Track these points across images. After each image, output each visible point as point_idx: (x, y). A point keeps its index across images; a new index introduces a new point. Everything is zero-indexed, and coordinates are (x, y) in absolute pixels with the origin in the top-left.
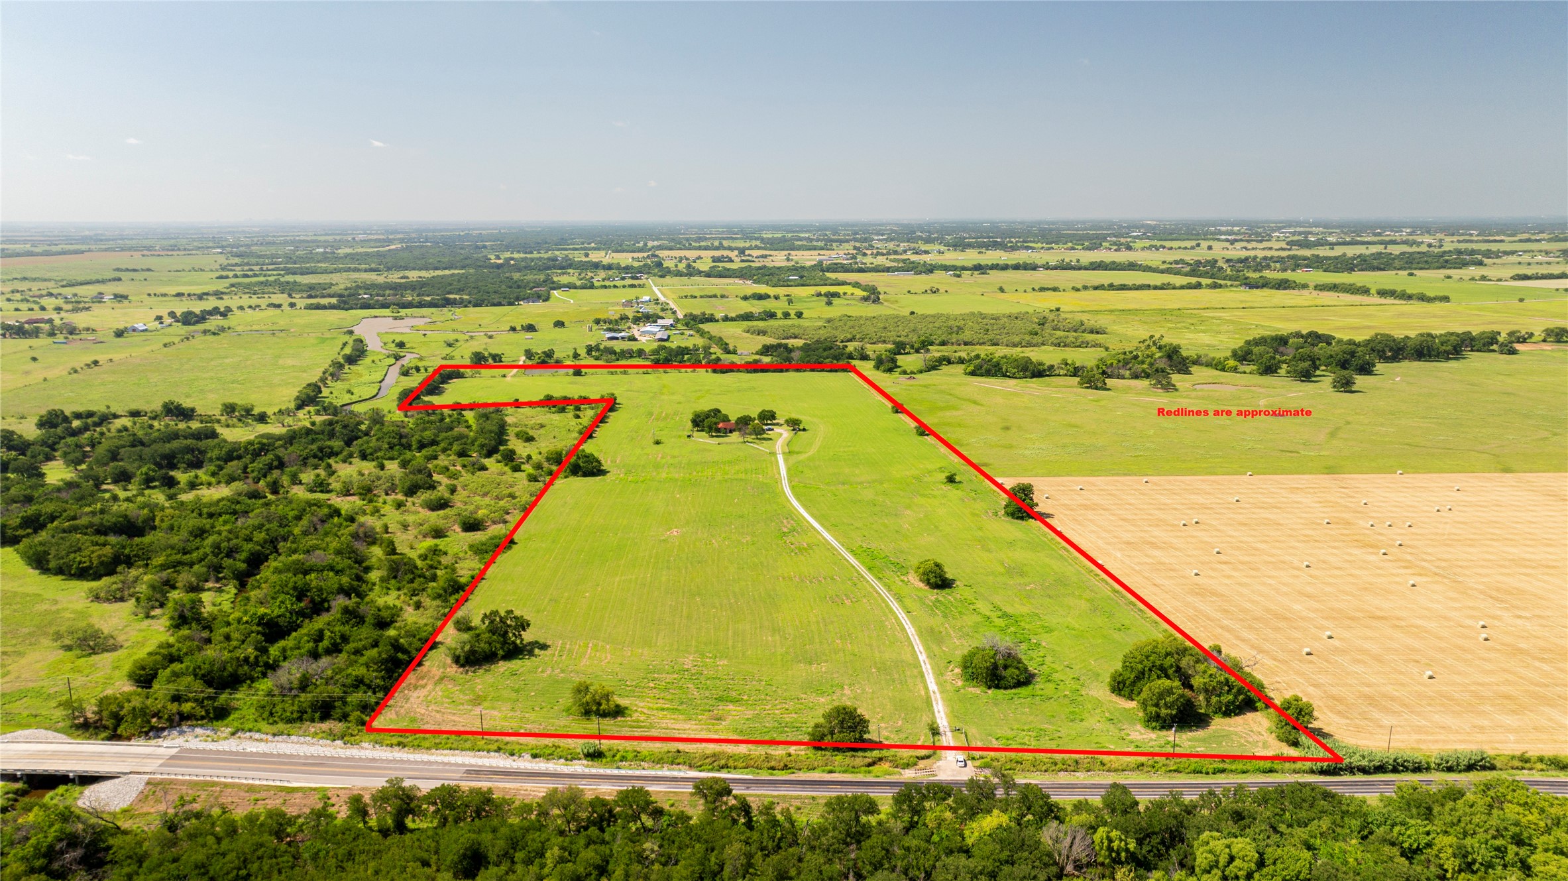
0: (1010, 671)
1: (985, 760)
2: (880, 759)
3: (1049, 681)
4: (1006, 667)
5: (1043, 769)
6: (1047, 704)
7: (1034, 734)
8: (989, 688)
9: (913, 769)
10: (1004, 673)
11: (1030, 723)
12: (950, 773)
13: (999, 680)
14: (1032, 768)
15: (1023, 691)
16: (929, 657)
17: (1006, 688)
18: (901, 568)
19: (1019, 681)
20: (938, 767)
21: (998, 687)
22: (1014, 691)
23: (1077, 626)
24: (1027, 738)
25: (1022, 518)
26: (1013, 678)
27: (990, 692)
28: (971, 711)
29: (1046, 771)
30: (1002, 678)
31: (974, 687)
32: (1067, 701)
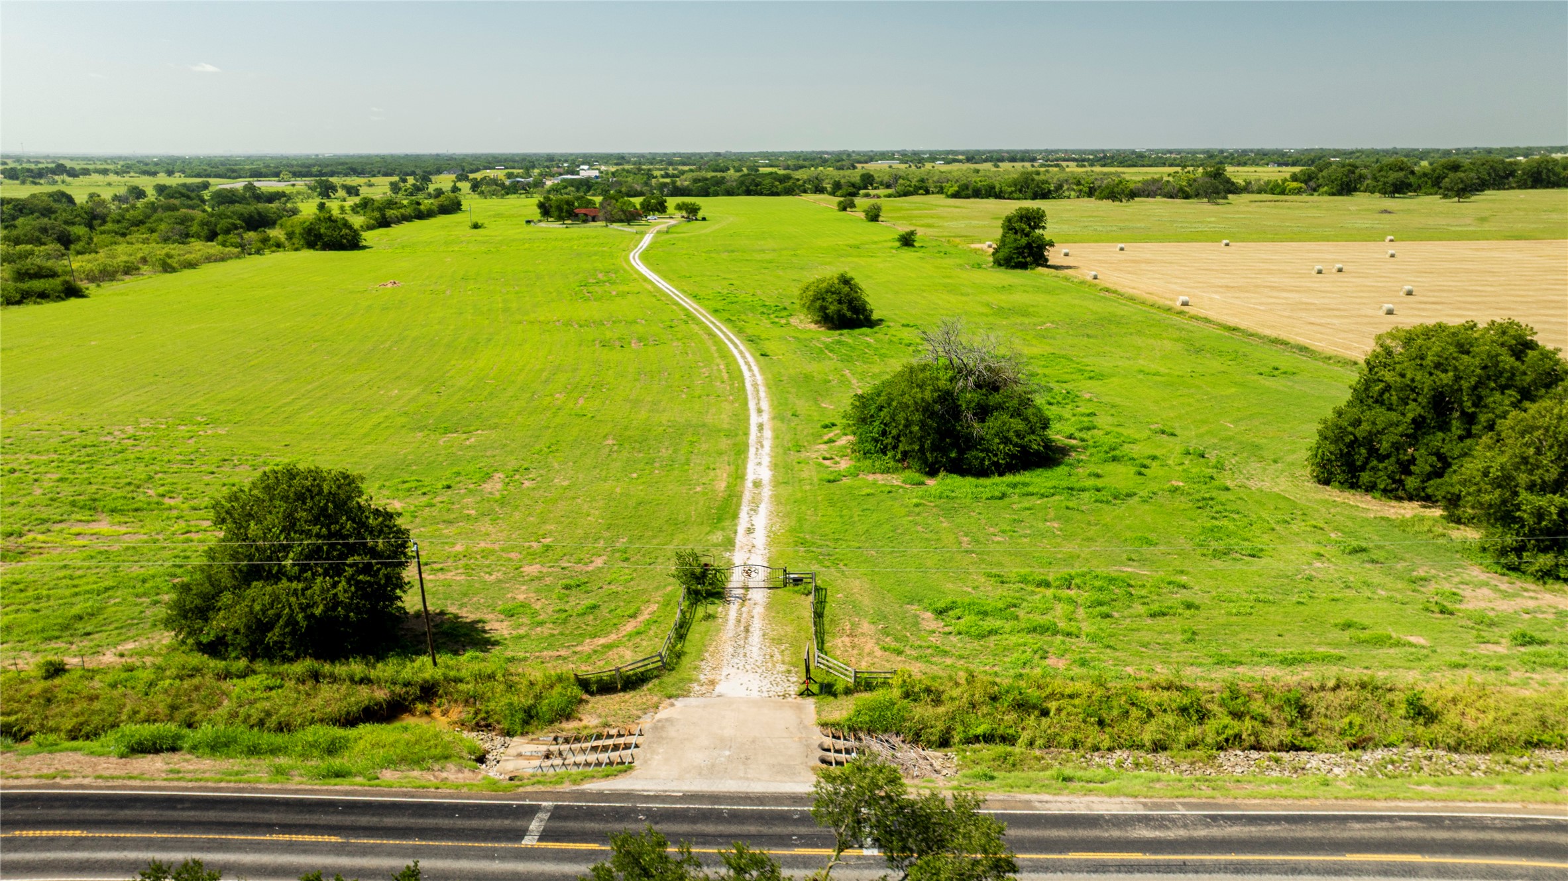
0: (994, 423)
1: (879, 695)
2: (428, 692)
3: (1114, 459)
4: (983, 412)
5: (1148, 735)
6: (1121, 509)
7: (1085, 596)
8: (932, 472)
9: (546, 735)
10: (977, 429)
11: (1070, 559)
12: (699, 758)
13: (961, 452)
14: (1093, 735)
15: (1038, 479)
16: (778, 417)
17: (982, 473)
18: (782, 310)
19: (1024, 449)
20: (658, 728)
21: (959, 469)
22: (1009, 478)
23: (1163, 370)
24: (1060, 609)
25: (1023, 266)
26: (1006, 440)
27: (932, 483)
28: (861, 528)
29: (1159, 747)
30: (970, 442)
31: (887, 471)
32: (1181, 503)
